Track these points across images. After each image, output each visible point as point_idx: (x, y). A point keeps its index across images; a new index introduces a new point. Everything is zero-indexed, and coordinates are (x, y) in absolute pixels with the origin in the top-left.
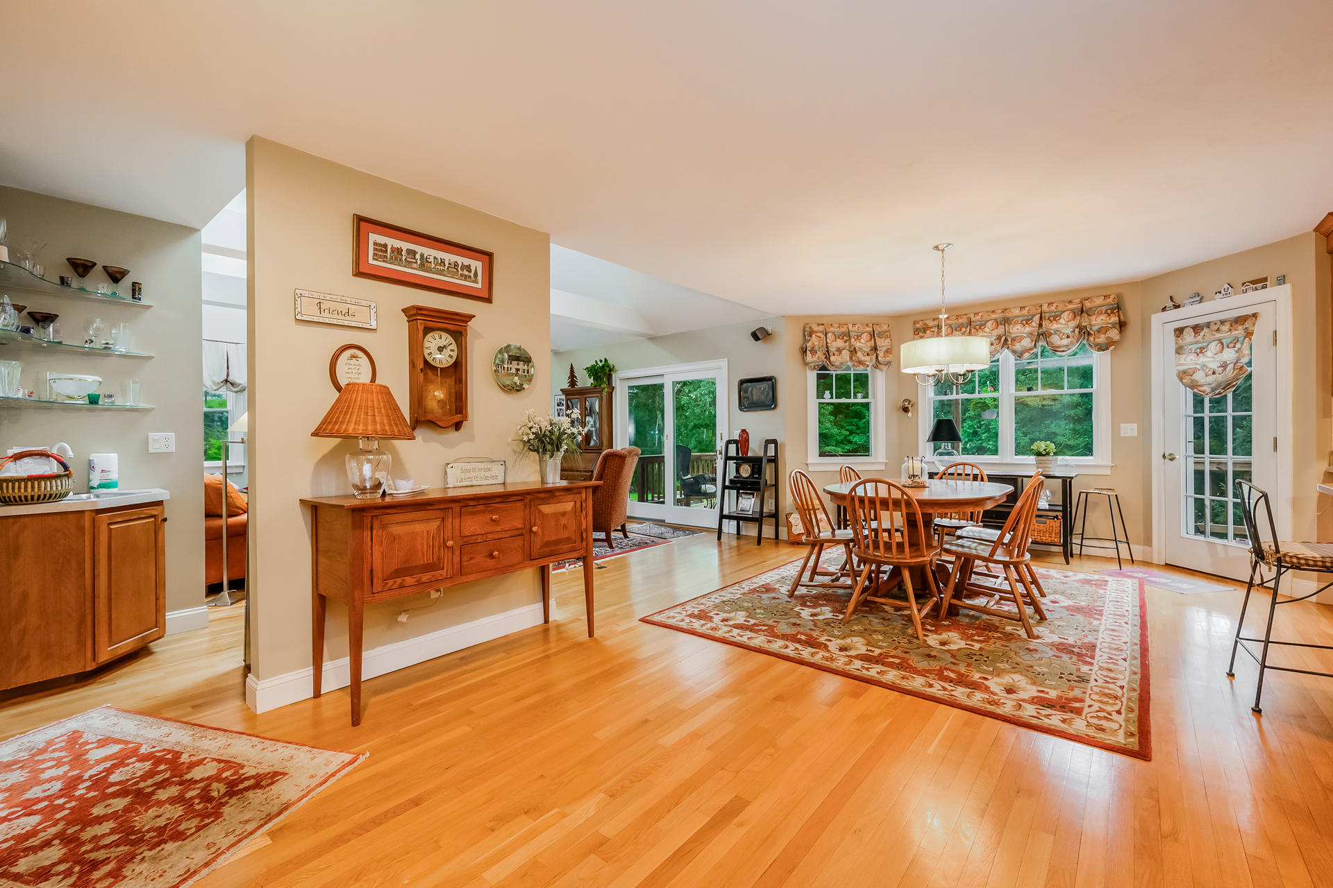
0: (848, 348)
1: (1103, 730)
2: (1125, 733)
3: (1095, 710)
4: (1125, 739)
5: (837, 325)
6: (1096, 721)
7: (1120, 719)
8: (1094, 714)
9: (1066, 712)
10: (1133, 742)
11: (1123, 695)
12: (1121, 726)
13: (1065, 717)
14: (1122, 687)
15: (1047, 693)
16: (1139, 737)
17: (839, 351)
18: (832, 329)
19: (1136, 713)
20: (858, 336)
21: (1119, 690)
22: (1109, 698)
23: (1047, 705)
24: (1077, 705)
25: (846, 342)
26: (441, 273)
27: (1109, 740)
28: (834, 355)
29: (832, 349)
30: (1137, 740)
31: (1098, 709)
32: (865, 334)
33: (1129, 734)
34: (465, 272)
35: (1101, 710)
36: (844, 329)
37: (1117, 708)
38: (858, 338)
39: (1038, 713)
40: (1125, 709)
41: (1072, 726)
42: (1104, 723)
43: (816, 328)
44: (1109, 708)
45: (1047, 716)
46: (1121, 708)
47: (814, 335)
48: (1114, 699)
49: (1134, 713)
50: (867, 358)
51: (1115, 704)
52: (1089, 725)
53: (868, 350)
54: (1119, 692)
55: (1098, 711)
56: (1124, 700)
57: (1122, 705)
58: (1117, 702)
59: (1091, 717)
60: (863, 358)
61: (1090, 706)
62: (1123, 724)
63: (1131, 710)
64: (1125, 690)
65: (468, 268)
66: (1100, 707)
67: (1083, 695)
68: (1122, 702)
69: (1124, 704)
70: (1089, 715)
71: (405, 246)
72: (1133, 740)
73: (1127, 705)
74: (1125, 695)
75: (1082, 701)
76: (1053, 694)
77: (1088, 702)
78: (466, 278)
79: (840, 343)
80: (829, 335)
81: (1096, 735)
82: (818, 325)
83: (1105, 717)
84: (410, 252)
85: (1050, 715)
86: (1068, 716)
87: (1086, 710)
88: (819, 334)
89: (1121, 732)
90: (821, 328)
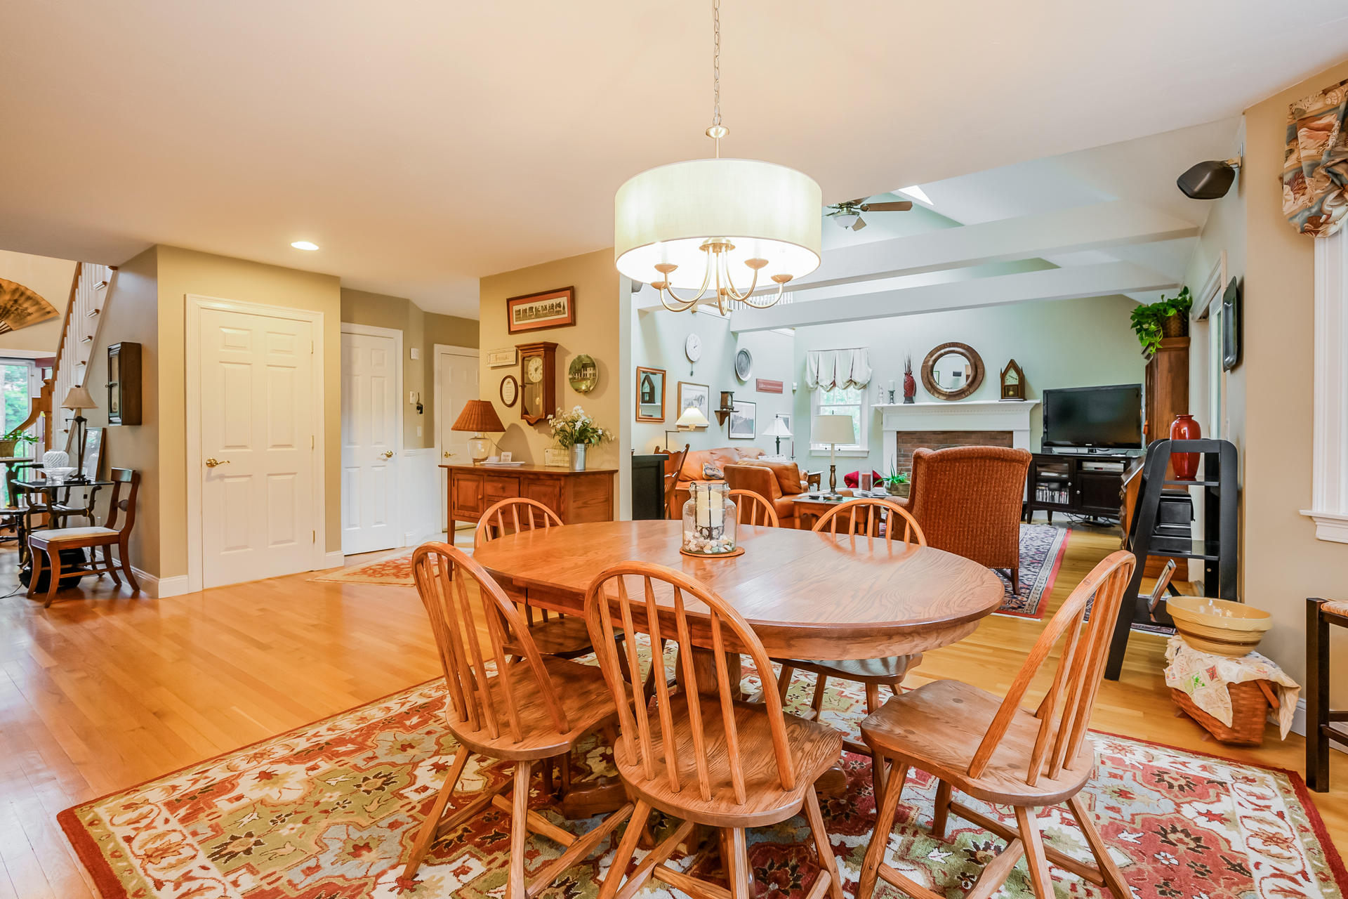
1: (127, 807)
2: (100, 820)
3: (157, 820)
4: (96, 815)
6: (145, 809)
7: (120, 832)
8: (152, 816)
9: (182, 796)
10: (85, 817)
11: (145, 870)
12: (113, 825)
13: (177, 792)
14: (159, 885)
15: (230, 800)
16: (83, 827)
19: (106, 855)
21: (159, 876)
22: (157, 849)
23: (211, 788)
24: (182, 812)
26: (545, 316)
27: (111, 802)
30: (82, 821)
31: (154, 825)
33: (96, 822)
34: (558, 309)
35: (148, 827)
37: (135, 844)
39: (206, 778)
40: (123, 849)
41: (160, 789)
42: (132, 815)
44: (144, 835)
45: (196, 781)
46: (131, 848)
48: (150, 853)
49: (109, 853)
51: (141, 847)
52: (146, 801)
54: (155, 871)
55: (153, 821)
56: (137, 863)
57: (133, 852)
58: (142, 852)
59: (152, 810)
61: (167, 821)
62: (112, 829)
63: (116, 854)
64: (151, 883)
65: (559, 305)
66: (155, 828)
67: (192, 828)
68: (136, 856)
69: (130, 854)
70: (156, 811)
71: (527, 306)
72: (87, 819)
73: (127, 859)
74: (141, 872)
75: (183, 820)
76: (223, 804)
77: (174, 823)
78: (558, 313)
81: (128, 797)
83: (137, 822)
84: (531, 308)
85: (193, 784)
86: (176, 795)
87: (165, 813)
89: (106, 818)
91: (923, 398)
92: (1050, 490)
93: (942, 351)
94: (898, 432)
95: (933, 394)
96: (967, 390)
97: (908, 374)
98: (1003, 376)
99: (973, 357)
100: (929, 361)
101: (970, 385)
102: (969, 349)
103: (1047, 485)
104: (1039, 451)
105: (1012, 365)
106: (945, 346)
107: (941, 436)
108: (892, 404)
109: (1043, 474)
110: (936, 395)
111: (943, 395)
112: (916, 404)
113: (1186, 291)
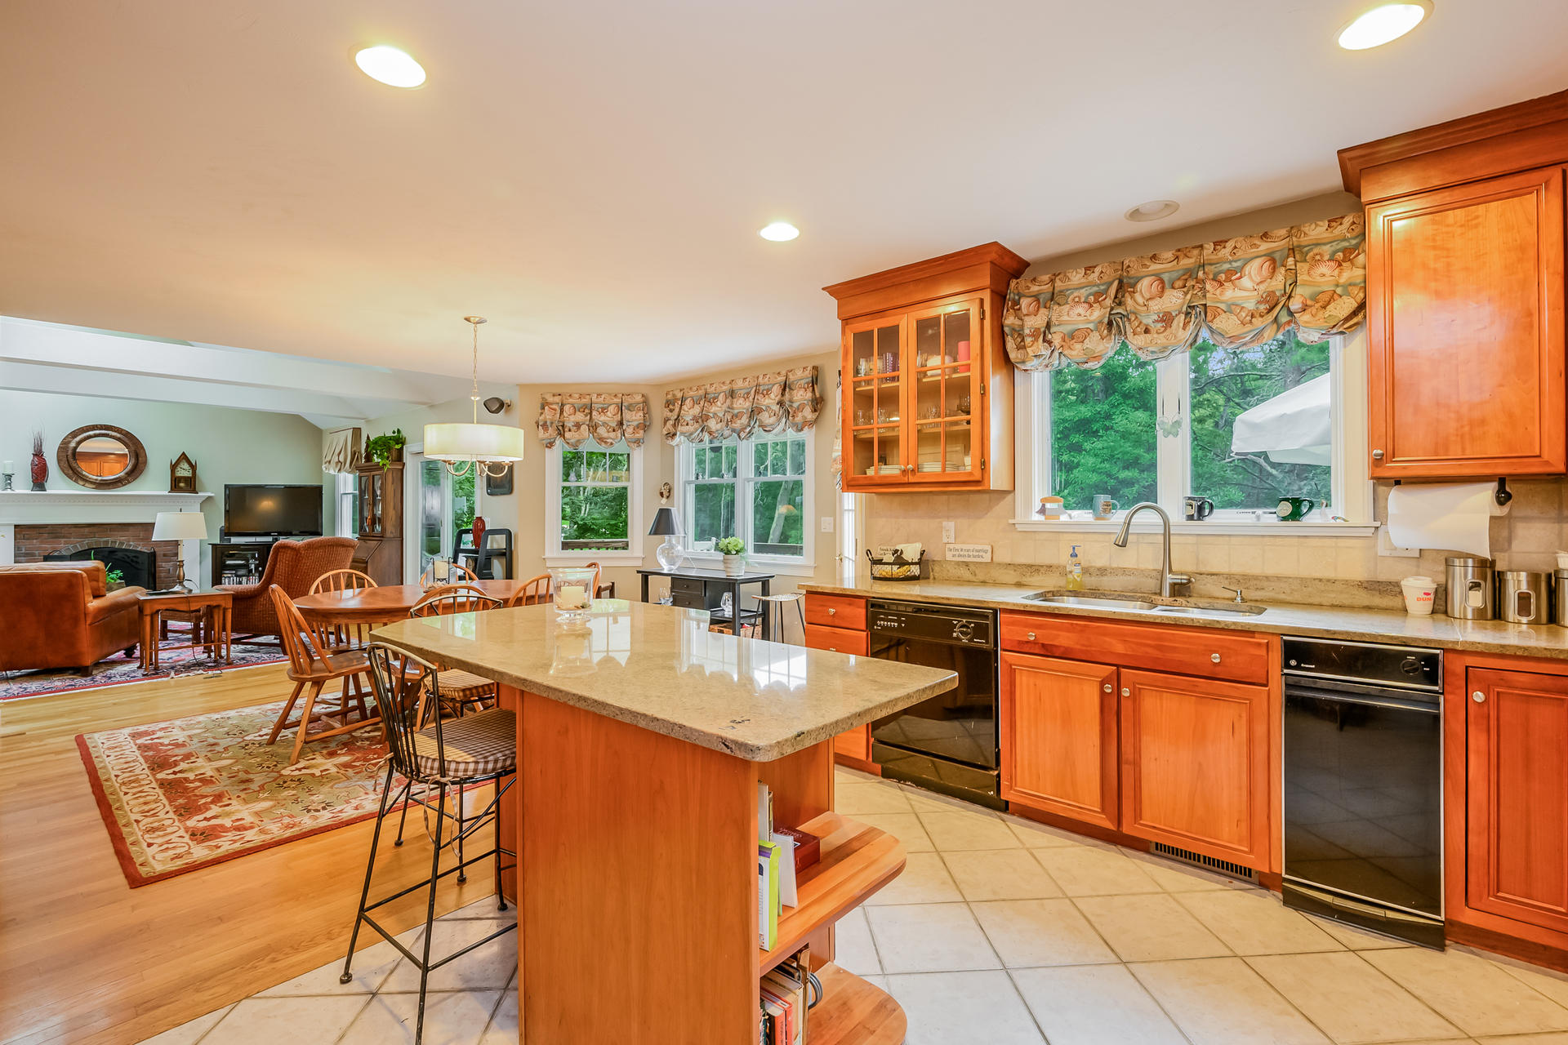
0: (588, 423)
5: (577, 396)
17: (578, 426)
18: (571, 400)
20: (603, 409)
25: (586, 416)
28: (570, 430)
29: (569, 424)
32: (613, 406)
36: (586, 401)
38: (604, 410)
43: (550, 399)
47: (546, 408)
50: (612, 435)
53: (614, 425)
60: (605, 435)
79: (580, 417)
80: (566, 408)
82: (554, 395)
88: (554, 406)
90: (557, 399)
91: (58, 484)
92: (237, 576)
93: (91, 433)
94: (16, 526)
95: (76, 481)
96: (125, 479)
97: (38, 454)
98: (174, 467)
99: (133, 444)
100: (70, 442)
101: (130, 474)
102: (127, 434)
103: (234, 572)
104: (218, 541)
105: (184, 457)
106: (94, 427)
107: (87, 530)
108: (9, 491)
109: (228, 562)
110: (82, 483)
111: (91, 483)
112: (48, 492)
113: (399, 431)
